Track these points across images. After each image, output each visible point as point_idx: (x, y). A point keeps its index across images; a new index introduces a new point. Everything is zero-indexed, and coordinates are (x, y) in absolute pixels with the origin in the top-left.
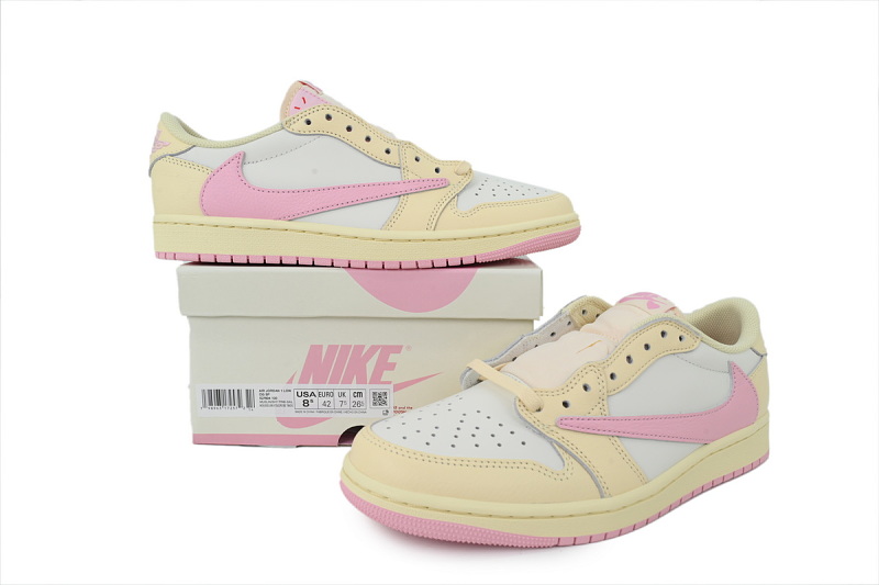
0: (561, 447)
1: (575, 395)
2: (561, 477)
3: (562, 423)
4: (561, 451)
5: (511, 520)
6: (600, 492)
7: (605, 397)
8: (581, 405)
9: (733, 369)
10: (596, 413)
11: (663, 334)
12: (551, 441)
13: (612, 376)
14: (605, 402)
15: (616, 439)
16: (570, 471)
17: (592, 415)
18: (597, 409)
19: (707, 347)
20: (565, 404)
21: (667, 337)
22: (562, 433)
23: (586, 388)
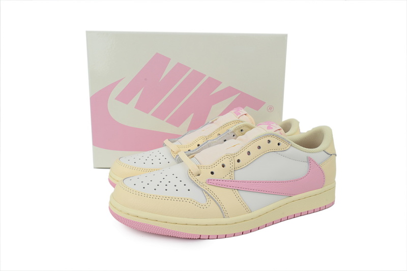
0: (206, 193)
1: (218, 169)
2: (204, 206)
3: (209, 182)
4: (206, 195)
5: (176, 225)
6: (223, 215)
7: (233, 170)
8: (220, 174)
9: (310, 160)
10: (227, 178)
11: (269, 141)
12: (202, 190)
13: (239, 161)
14: (233, 173)
15: (237, 191)
16: (209, 204)
17: (225, 179)
18: (228, 176)
19: (295, 149)
20: (212, 173)
21: (271, 143)
22: (209, 186)
23: (223, 166)
